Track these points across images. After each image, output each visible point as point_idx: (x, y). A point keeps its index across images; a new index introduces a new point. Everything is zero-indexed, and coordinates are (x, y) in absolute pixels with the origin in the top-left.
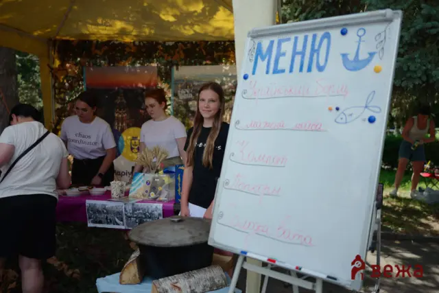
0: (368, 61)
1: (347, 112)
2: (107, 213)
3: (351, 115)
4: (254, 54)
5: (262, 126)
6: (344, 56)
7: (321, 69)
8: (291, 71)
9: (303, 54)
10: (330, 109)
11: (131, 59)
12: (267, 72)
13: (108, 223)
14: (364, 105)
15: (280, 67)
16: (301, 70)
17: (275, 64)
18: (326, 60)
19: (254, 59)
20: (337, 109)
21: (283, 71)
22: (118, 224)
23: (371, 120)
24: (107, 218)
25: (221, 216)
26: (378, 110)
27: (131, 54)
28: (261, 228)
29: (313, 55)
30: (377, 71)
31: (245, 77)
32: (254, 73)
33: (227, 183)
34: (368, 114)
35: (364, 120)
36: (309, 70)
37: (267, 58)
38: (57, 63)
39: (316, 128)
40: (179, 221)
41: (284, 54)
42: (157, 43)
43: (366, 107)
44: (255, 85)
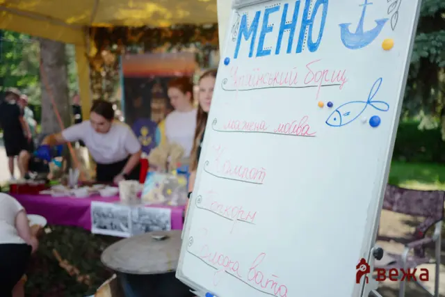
0: (374, 33)
1: (343, 111)
2: (113, 217)
3: (348, 114)
4: (238, 31)
5: (241, 127)
6: (344, 27)
7: (313, 47)
8: (277, 52)
9: (292, 27)
10: (321, 106)
11: (168, 45)
12: (250, 55)
13: (112, 229)
14: (367, 101)
15: (265, 47)
16: (289, 51)
17: (259, 44)
18: (321, 35)
19: (237, 37)
20: (330, 105)
21: (268, 52)
22: (122, 231)
23: (374, 123)
24: (112, 224)
25: (191, 243)
26: (385, 107)
27: (167, 39)
28: (231, 265)
29: (305, 28)
30: (387, 48)
31: (227, 63)
32: (236, 57)
33: (199, 200)
34: (370, 112)
35: (365, 122)
36: (299, 50)
37: (251, 36)
38: (94, 51)
39: (303, 132)
40: (163, 239)
41: (271, 29)
42: (194, 27)
43: (369, 102)
44: (236, 72)
